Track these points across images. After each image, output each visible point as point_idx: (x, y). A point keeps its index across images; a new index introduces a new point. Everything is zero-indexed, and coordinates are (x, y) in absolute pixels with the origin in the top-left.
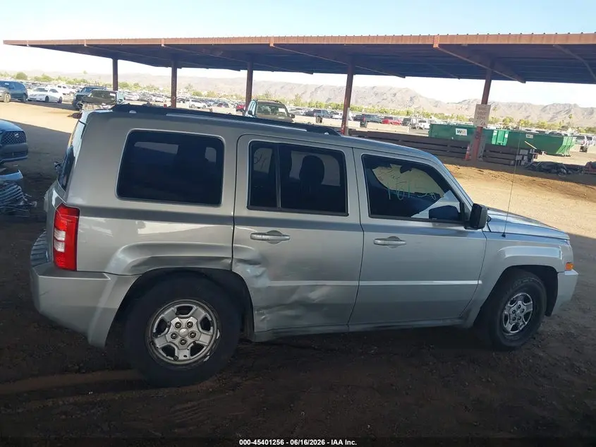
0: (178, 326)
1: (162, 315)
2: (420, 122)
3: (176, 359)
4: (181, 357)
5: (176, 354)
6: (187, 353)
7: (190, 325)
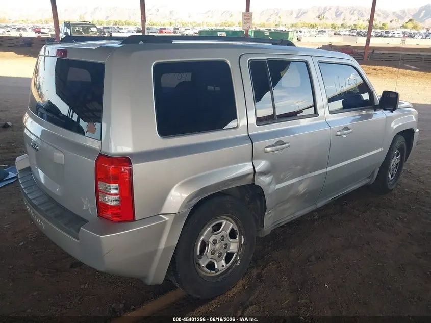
0: (215, 242)
1: (203, 237)
2: (186, 29)
3: (217, 271)
4: (220, 268)
5: (216, 267)
6: (223, 262)
7: (223, 238)
